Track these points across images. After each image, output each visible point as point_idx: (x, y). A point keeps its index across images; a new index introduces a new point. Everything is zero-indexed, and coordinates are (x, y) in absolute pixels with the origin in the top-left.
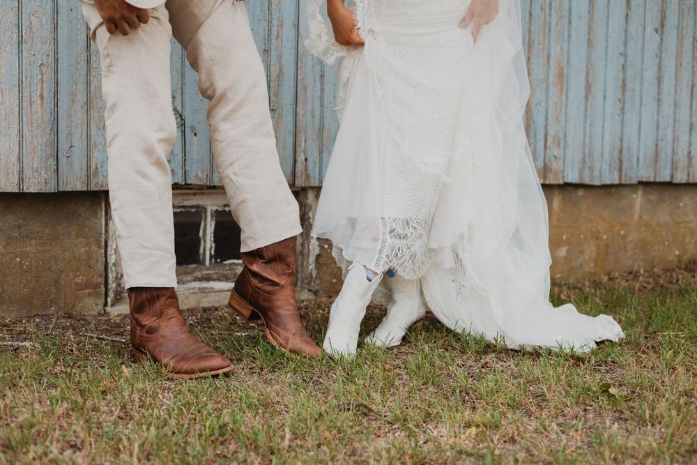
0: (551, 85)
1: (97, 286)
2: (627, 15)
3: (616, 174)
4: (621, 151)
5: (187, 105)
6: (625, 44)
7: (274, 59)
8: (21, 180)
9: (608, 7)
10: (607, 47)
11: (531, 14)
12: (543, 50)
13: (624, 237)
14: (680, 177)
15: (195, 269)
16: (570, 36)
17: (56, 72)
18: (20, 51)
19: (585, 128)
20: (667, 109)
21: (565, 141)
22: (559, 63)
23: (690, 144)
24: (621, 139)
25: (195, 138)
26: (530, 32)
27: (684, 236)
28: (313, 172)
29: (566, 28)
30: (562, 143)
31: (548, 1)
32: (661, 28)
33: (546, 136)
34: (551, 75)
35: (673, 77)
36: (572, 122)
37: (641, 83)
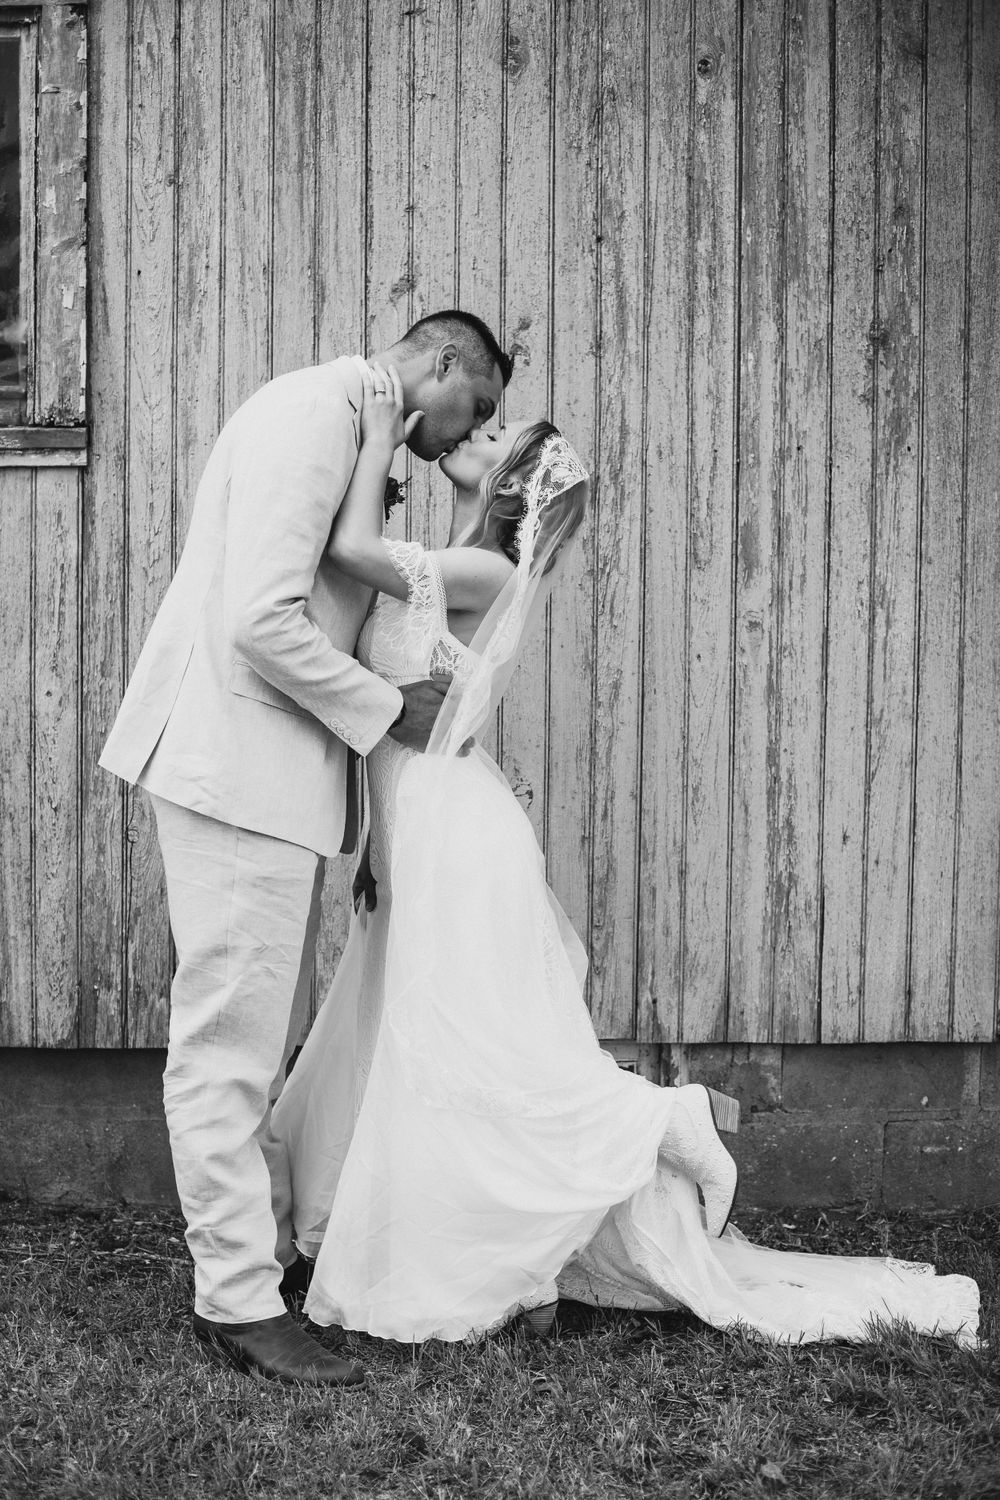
7: (599, 849)
28: (669, 1022)
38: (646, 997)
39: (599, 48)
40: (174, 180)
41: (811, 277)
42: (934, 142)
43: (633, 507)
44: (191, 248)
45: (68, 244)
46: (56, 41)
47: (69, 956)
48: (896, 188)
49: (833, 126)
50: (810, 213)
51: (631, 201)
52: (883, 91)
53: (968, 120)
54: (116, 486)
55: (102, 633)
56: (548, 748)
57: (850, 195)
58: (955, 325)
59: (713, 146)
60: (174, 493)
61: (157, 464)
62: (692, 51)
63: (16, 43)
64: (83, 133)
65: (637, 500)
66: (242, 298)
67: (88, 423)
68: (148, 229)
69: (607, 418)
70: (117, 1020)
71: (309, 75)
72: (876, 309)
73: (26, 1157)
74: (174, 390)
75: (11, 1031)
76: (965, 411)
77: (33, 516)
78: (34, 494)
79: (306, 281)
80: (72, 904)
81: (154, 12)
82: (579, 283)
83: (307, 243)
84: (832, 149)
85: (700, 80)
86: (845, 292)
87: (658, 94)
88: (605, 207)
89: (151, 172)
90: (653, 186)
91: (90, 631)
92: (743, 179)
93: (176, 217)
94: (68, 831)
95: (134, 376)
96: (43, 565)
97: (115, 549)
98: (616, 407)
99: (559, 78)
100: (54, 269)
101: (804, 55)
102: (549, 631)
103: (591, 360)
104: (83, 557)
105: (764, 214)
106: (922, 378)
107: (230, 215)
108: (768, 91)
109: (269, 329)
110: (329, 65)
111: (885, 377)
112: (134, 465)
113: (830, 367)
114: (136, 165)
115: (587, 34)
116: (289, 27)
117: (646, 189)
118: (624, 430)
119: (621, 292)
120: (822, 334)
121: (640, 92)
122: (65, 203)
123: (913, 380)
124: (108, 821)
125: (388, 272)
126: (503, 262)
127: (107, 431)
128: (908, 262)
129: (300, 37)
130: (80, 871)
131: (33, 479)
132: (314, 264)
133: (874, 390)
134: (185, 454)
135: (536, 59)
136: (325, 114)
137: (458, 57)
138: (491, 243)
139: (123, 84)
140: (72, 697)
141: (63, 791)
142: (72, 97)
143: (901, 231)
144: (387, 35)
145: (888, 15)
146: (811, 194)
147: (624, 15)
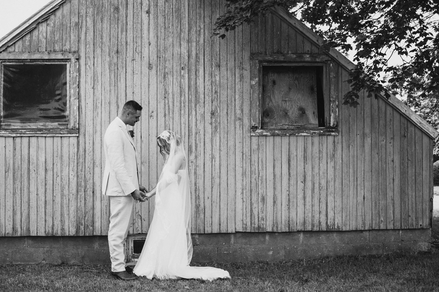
0: (260, 202)
2: (289, 178)
3: (287, 228)
4: (289, 221)
5: (142, 213)
6: (289, 187)
8: (101, 232)
9: (281, 177)
10: (282, 189)
11: (251, 181)
12: (256, 192)
14: (316, 229)
16: (266, 187)
18: (101, 203)
19: (274, 214)
20: (309, 206)
21: (266, 219)
22: (263, 195)
23: (320, 218)
24: (289, 217)
25: (145, 221)
26: (251, 187)
27: (323, 248)
29: (265, 185)
30: (265, 219)
31: (257, 177)
32: (304, 181)
33: (258, 217)
34: (260, 199)
35: (311, 196)
36: (268, 213)
37: (297, 199)
39: (165, 66)
40: (93, 88)
41: (201, 104)
42: (221, 81)
44: (96, 99)
45: (75, 99)
46: (73, 64)
47: (75, 220)
48: (215, 88)
49: (204, 78)
50: (201, 93)
51: (170, 91)
52: (213, 72)
53: (227, 77)
54: (83, 140)
55: (81, 164)
57: (207, 90)
58: (226, 111)
59: (184, 82)
60: (93, 140)
61: (90, 136)
62: (181, 66)
63: (66, 65)
64: (78, 80)
66: (105, 108)
67: (79, 129)
68: (89, 96)
70: (83, 231)
71: (116, 70)
72: (212, 109)
73: (67, 256)
75: (65, 233)
76: (227, 125)
77: (69, 144)
78: (69, 141)
79: (116, 105)
80: (76, 211)
81: (90, 60)
82: (161, 105)
83: (116, 98)
84: (204, 82)
85: (182, 71)
86: (207, 106)
87: (175, 73)
88: (166, 92)
89: (89, 87)
90: (174, 89)
91: (79, 164)
92: (189, 87)
93: (94, 94)
94: (75, 198)
95: (86, 121)
96: (71, 153)
97: (83, 150)
98: (168, 126)
99: (158, 70)
100: (73, 103)
101: (199, 66)
102: (157, 163)
103: (164, 118)
104: (78, 151)
105: (193, 93)
106: (220, 120)
107: (103, 94)
108: (193, 73)
109: (110, 113)
110: (119, 69)
111: (214, 120)
112: (86, 136)
113: (204, 118)
114: (87, 85)
115: (163, 63)
116: (113, 62)
117: (173, 89)
119: (169, 106)
120: (203, 113)
121: (172, 73)
122: (75, 92)
123: (218, 120)
124: (82, 197)
126: (149, 101)
127: (82, 130)
128: (217, 100)
129: (115, 64)
130: (77, 205)
131: (69, 138)
132: (117, 102)
133: (212, 122)
134: (95, 134)
135: (154, 67)
136: (119, 77)
137: (141, 67)
138: (147, 98)
139: (84, 72)
140: (76, 175)
141: (74, 191)
142: (76, 74)
143: (216, 96)
144: (129, 64)
145: (214, 60)
146: (201, 90)
147: (169, 60)
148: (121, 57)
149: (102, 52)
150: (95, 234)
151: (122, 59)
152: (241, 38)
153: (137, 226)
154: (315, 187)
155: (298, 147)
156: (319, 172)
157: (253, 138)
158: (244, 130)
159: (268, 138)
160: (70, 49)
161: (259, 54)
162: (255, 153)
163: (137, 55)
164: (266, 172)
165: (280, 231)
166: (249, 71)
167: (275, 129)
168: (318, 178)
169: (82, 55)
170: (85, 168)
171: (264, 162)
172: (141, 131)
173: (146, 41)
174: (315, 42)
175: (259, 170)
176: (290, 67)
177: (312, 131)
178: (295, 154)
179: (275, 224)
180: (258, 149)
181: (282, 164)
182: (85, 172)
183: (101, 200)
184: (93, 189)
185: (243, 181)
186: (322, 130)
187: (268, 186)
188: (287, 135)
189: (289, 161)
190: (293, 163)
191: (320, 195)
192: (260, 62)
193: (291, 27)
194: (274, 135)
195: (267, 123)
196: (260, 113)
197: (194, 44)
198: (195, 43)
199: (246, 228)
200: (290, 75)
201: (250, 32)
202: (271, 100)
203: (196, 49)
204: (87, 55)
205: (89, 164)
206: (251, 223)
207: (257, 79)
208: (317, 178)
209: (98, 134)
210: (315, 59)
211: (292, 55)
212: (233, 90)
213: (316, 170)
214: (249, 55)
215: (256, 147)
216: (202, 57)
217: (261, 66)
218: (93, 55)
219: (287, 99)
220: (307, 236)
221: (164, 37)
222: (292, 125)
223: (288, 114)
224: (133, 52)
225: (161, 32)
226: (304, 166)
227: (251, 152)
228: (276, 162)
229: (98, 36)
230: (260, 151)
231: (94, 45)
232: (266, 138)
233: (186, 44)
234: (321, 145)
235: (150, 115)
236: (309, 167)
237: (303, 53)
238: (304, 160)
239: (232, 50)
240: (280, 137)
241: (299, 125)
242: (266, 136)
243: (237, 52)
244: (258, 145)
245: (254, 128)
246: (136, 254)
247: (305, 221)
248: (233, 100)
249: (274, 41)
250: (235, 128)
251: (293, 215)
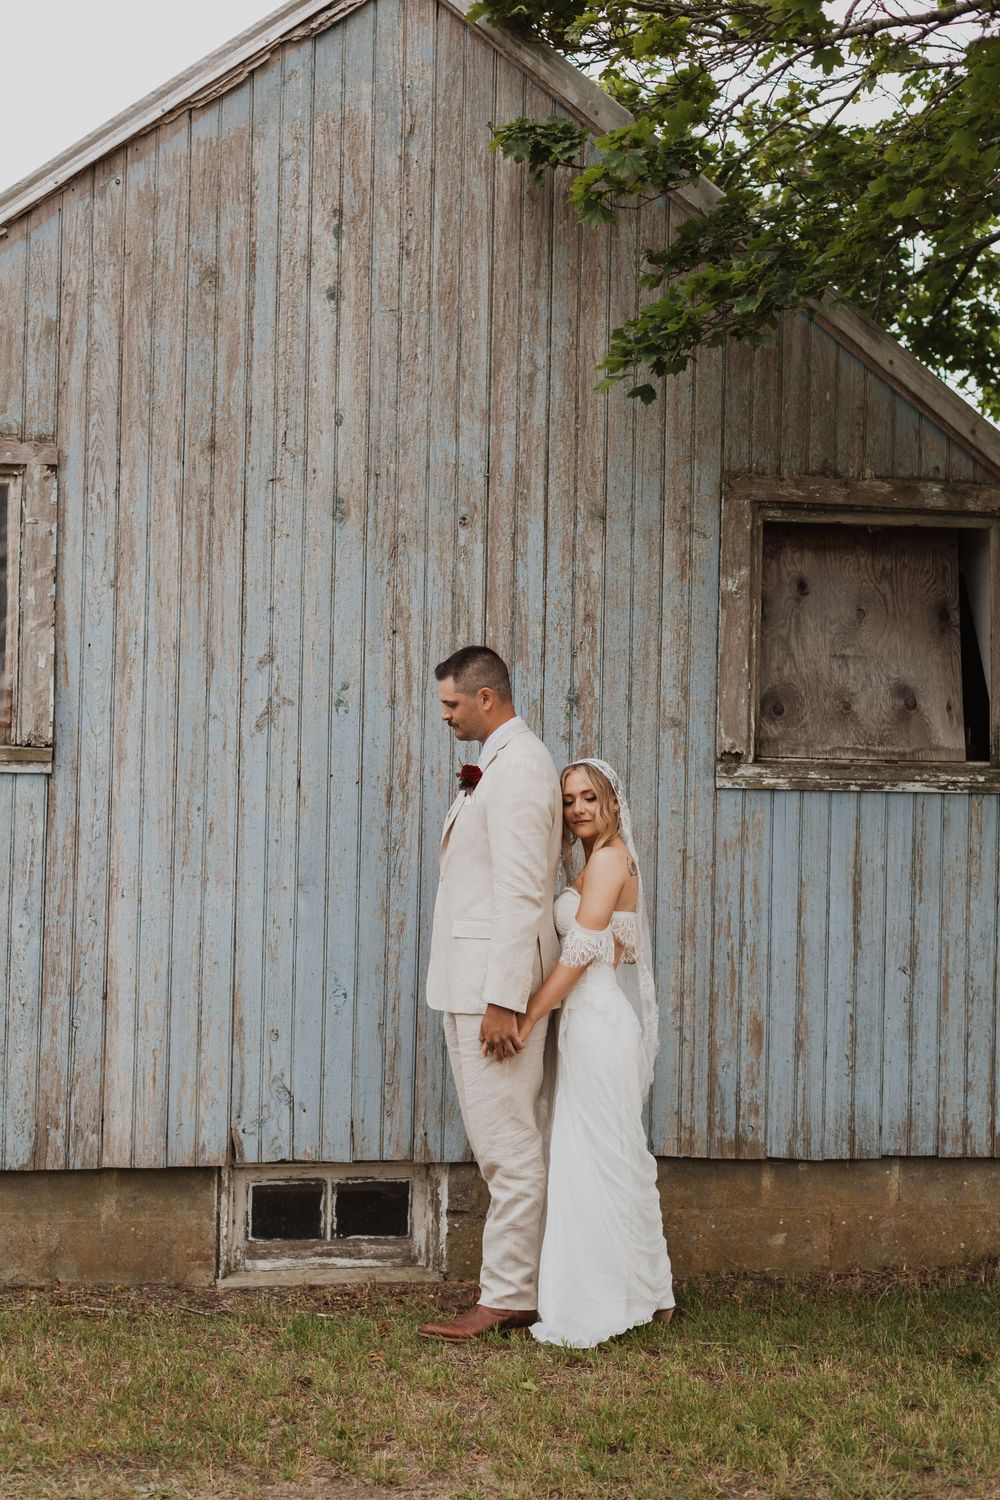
0: (744, 1043)
1: (208, 1258)
2: (856, 954)
3: (845, 1147)
4: (852, 1119)
5: (296, 1082)
6: (855, 990)
7: (390, 1032)
8: (132, 1157)
9: (827, 948)
10: (826, 994)
11: (712, 964)
12: (731, 1004)
13: (875, 1223)
14: (951, 1149)
15: (316, 1244)
16: (770, 986)
17: (168, 1055)
18: (136, 1038)
19: (795, 1092)
20: (925, 1064)
21: (766, 1108)
22: (755, 1018)
23: (966, 1108)
24: (852, 1104)
25: (304, 1114)
26: (712, 984)
27: (972, 1225)
28: (434, 1147)
29: (765, 977)
30: (762, 1111)
31: (737, 947)
32: (912, 966)
33: (738, 1103)
34: (744, 1032)
35: (934, 1025)
36: (776, 1086)
37: (882, 1035)
38: (420, 1132)
39: (396, 507)
40: (114, 585)
41: (530, 660)
42: (610, 574)
43: (414, 807)
44: (125, 630)
45: (43, 625)
46: (36, 488)
47: (30, 1106)
48: (586, 603)
49: (546, 562)
50: (530, 618)
52: (578, 540)
53: (632, 559)
54: (71, 787)
55: (59, 885)
56: (357, 965)
57: (556, 607)
58: (623, 690)
59: (469, 573)
60: (110, 792)
61: (99, 773)
62: (456, 511)
64: (54, 551)
65: (417, 802)
66: (159, 664)
67: (53, 745)
68: (96, 616)
69: (398, 749)
70: (62, 1150)
71: (206, 518)
72: (572, 681)
74: (112, 724)
76: (629, 747)
77: (13, 805)
78: (14, 791)
79: (201, 654)
80: (33, 1070)
81: (103, 472)
82: (379, 661)
83: (203, 629)
84: (545, 577)
85: (461, 530)
86: (552, 668)
87: (434, 538)
88: (398, 611)
89: (98, 579)
90: (429, 598)
91: (50, 884)
92: (487, 595)
93: (115, 609)
94: (32, 1020)
95: (85, 715)
96: (19, 840)
97: (69, 830)
98: (404, 741)
99: (370, 526)
100: (32, 642)
101: (527, 516)
102: (359, 887)
103: (389, 711)
104: (47, 835)
105: (501, 618)
106: (601, 725)
107: (152, 609)
108: (505, 539)
109: (177, 685)
110: (219, 512)
111: (577, 724)
112: (83, 774)
113: (542, 718)
114: (89, 573)
115: (388, 498)
116: (193, 486)
117: (425, 600)
118: (409, 756)
119: (408, 667)
120: (537, 696)
121: (422, 537)
122: (40, 597)
123: (595, 726)
124: (60, 1013)
125: (256, 649)
126: (332, 645)
127: (65, 751)
128: (593, 650)
129: (200, 493)
130: (39, 1047)
131: (14, 781)
132: (207, 643)
133: (570, 733)
134: (119, 767)
135: (355, 513)
136: (216, 544)
137: (304, 510)
138: (324, 632)
139: (80, 519)
140: (37, 928)
141: (30, 992)
142: (46, 526)
143: (588, 631)
144: (258, 495)
145: (582, 491)
146: (532, 605)
147: (413, 486)
148: (225, 467)
149: (150, 443)
150: (107, 1162)
151: (232, 476)
152: (690, 409)
153: (273, 1132)
154: (950, 991)
155: (891, 836)
156: (967, 932)
157: (722, 795)
158: (692, 765)
159: (779, 798)
160: (23, 427)
161: (752, 474)
162: (730, 854)
163: (289, 463)
164: (770, 928)
165: (816, 1157)
166: (713, 540)
167: (808, 767)
168: (961, 956)
169: (73, 451)
170: (75, 899)
171: (764, 891)
172: (299, 762)
173: (323, 407)
174: (963, 437)
175: (742, 922)
176: (863, 529)
177: (944, 777)
178: (879, 860)
179: (800, 1128)
180: (743, 839)
181: (828, 901)
182: (74, 915)
183: (137, 1029)
184: (106, 983)
185: (683, 962)
186: (980, 771)
187: (775, 982)
188: (853, 788)
189: (857, 886)
190: (871, 895)
191: (969, 1019)
192: (759, 505)
193: (877, 376)
194: (801, 788)
195: (775, 741)
196: (753, 703)
197: (510, 428)
198: (513, 424)
199: (691, 1144)
200: (863, 560)
201: (720, 389)
202: (790, 655)
203: (517, 447)
204: (91, 453)
205: (91, 884)
206: (709, 1124)
207: (745, 572)
208: (957, 956)
209: (131, 766)
210: (962, 503)
211: (878, 483)
212: (655, 610)
213: (956, 926)
214: (716, 479)
215: (735, 832)
216: (537, 481)
217: (760, 522)
218: (115, 452)
219: (849, 652)
220: (915, 1174)
221: (393, 397)
222: (868, 752)
223: (855, 708)
224: (275, 449)
225: (383, 375)
226: (913, 907)
227: (714, 852)
228: (807, 891)
229: (136, 380)
230: (750, 849)
231: (119, 413)
232: (772, 800)
233: (478, 425)
234: (975, 829)
235: (335, 699)
236: (929, 911)
237: (919, 479)
238: (913, 884)
239: (652, 455)
240: (824, 797)
241: (894, 753)
242: (773, 790)
243: (669, 465)
244: (743, 823)
245: (730, 759)
246: (261, 1242)
247: (910, 1118)
248: (653, 649)
249: (812, 428)
250: (658, 756)
251: (867, 1094)
